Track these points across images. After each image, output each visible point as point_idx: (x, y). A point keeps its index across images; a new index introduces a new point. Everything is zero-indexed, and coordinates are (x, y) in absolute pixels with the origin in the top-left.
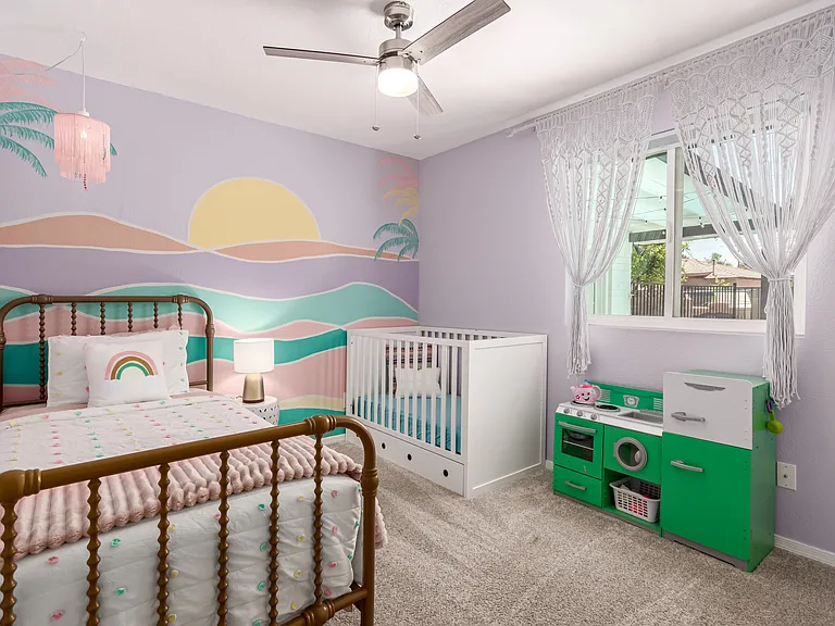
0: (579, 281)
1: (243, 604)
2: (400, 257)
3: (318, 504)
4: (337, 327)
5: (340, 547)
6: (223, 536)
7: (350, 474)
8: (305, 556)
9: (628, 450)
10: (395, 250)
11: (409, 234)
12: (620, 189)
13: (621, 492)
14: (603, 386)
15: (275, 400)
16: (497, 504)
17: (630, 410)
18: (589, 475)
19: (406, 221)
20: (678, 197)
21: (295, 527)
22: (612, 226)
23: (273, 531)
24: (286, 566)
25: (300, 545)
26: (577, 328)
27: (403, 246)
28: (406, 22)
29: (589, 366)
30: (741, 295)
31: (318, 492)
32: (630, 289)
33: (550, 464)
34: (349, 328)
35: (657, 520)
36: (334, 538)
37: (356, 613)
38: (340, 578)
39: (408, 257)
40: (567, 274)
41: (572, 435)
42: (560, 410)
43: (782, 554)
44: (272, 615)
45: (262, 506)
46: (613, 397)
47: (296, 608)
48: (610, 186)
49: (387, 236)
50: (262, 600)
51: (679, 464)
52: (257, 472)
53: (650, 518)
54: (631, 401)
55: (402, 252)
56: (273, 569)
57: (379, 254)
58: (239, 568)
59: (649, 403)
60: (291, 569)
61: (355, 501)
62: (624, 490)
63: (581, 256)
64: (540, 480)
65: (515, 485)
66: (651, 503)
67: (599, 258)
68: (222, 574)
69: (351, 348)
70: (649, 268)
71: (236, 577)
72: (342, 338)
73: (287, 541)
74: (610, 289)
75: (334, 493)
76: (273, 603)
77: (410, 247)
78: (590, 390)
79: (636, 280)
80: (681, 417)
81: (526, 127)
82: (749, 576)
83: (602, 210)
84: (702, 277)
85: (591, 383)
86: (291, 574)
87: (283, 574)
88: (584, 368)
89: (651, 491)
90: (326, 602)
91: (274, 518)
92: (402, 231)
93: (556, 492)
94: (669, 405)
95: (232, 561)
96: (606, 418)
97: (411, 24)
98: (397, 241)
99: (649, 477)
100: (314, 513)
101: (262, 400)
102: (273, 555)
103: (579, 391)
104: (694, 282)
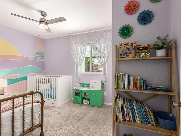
0: (77, 66)
1: (17, 129)
2: (40, 60)
3: (32, 108)
4: (24, 76)
5: (37, 115)
6: (13, 116)
7: (38, 102)
8: (30, 118)
9: (85, 94)
10: (39, 58)
11: (42, 55)
12: (83, 50)
13: (84, 101)
14: (81, 84)
15: (8, 94)
16: (64, 107)
17: (85, 87)
18: (79, 98)
19: (41, 52)
20: (92, 52)
21: (28, 113)
22: (82, 56)
23: (24, 114)
24: (26, 120)
25: (29, 116)
26: (77, 74)
27: (41, 58)
28: (45, 15)
29: (79, 80)
30: (102, 68)
31: (32, 106)
32: (85, 67)
33: (73, 99)
34: (27, 76)
35: (89, 104)
36: (36, 114)
37: (40, 128)
38: (37, 121)
39: (42, 60)
40: (75, 65)
41: (76, 93)
42: (74, 89)
43: (105, 105)
44: (24, 130)
45: (21, 109)
46: (83, 85)
47: (28, 128)
48: (82, 50)
49: (37, 55)
50: (21, 128)
51: (92, 94)
52: (18, 104)
53: (88, 104)
54: (86, 86)
55: (41, 59)
56: (23, 121)
57: (35, 59)
58: (16, 122)
59: (88, 86)
60: (27, 121)
61: (39, 107)
62: (85, 100)
63: (77, 62)
64: (71, 102)
65: (66, 103)
66: (89, 101)
67: (80, 62)
68: (13, 124)
69: (28, 80)
70: (88, 63)
71: (16, 124)
72: (26, 78)
73: (27, 116)
74: (82, 67)
75: (35, 106)
76: (24, 128)
77: (42, 58)
78: (79, 84)
79: (86, 66)
80: (92, 87)
81: (67, 37)
82: (101, 108)
83: (81, 53)
84: (96, 65)
85: (79, 83)
86: (27, 122)
87: (26, 122)
88: (78, 81)
89: (88, 99)
90: (34, 126)
91: (24, 111)
92: (40, 54)
93: (74, 103)
94: (91, 86)
95: (15, 121)
96: (82, 89)
97: (46, 16)
98: (39, 57)
99: (88, 97)
100: (32, 110)
101: (4, 94)
102: (24, 119)
103: (77, 85)
104: (95, 66)
